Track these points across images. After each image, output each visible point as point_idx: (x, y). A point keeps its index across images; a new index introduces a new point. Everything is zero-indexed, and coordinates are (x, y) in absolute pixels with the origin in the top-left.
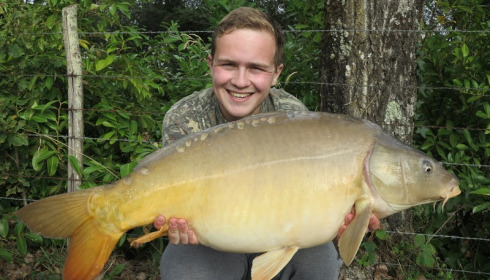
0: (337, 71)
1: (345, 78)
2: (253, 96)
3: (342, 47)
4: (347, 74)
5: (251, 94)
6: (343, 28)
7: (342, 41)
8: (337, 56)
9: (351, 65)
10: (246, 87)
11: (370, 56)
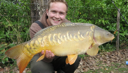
0: (36, 13)
1: (39, 15)
2: (60, 21)
3: (38, 7)
4: (39, 14)
5: (59, 21)
6: (37, 3)
7: (37, 6)
8: (36, 10)
9: (40, 12)
10: (59, 18)
11: (44, 10)
